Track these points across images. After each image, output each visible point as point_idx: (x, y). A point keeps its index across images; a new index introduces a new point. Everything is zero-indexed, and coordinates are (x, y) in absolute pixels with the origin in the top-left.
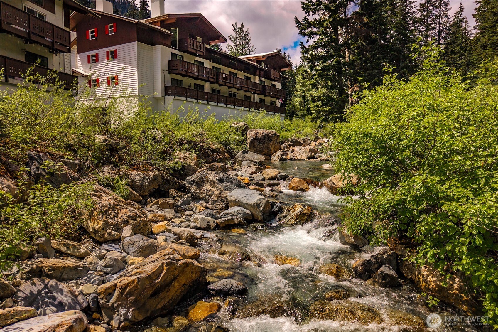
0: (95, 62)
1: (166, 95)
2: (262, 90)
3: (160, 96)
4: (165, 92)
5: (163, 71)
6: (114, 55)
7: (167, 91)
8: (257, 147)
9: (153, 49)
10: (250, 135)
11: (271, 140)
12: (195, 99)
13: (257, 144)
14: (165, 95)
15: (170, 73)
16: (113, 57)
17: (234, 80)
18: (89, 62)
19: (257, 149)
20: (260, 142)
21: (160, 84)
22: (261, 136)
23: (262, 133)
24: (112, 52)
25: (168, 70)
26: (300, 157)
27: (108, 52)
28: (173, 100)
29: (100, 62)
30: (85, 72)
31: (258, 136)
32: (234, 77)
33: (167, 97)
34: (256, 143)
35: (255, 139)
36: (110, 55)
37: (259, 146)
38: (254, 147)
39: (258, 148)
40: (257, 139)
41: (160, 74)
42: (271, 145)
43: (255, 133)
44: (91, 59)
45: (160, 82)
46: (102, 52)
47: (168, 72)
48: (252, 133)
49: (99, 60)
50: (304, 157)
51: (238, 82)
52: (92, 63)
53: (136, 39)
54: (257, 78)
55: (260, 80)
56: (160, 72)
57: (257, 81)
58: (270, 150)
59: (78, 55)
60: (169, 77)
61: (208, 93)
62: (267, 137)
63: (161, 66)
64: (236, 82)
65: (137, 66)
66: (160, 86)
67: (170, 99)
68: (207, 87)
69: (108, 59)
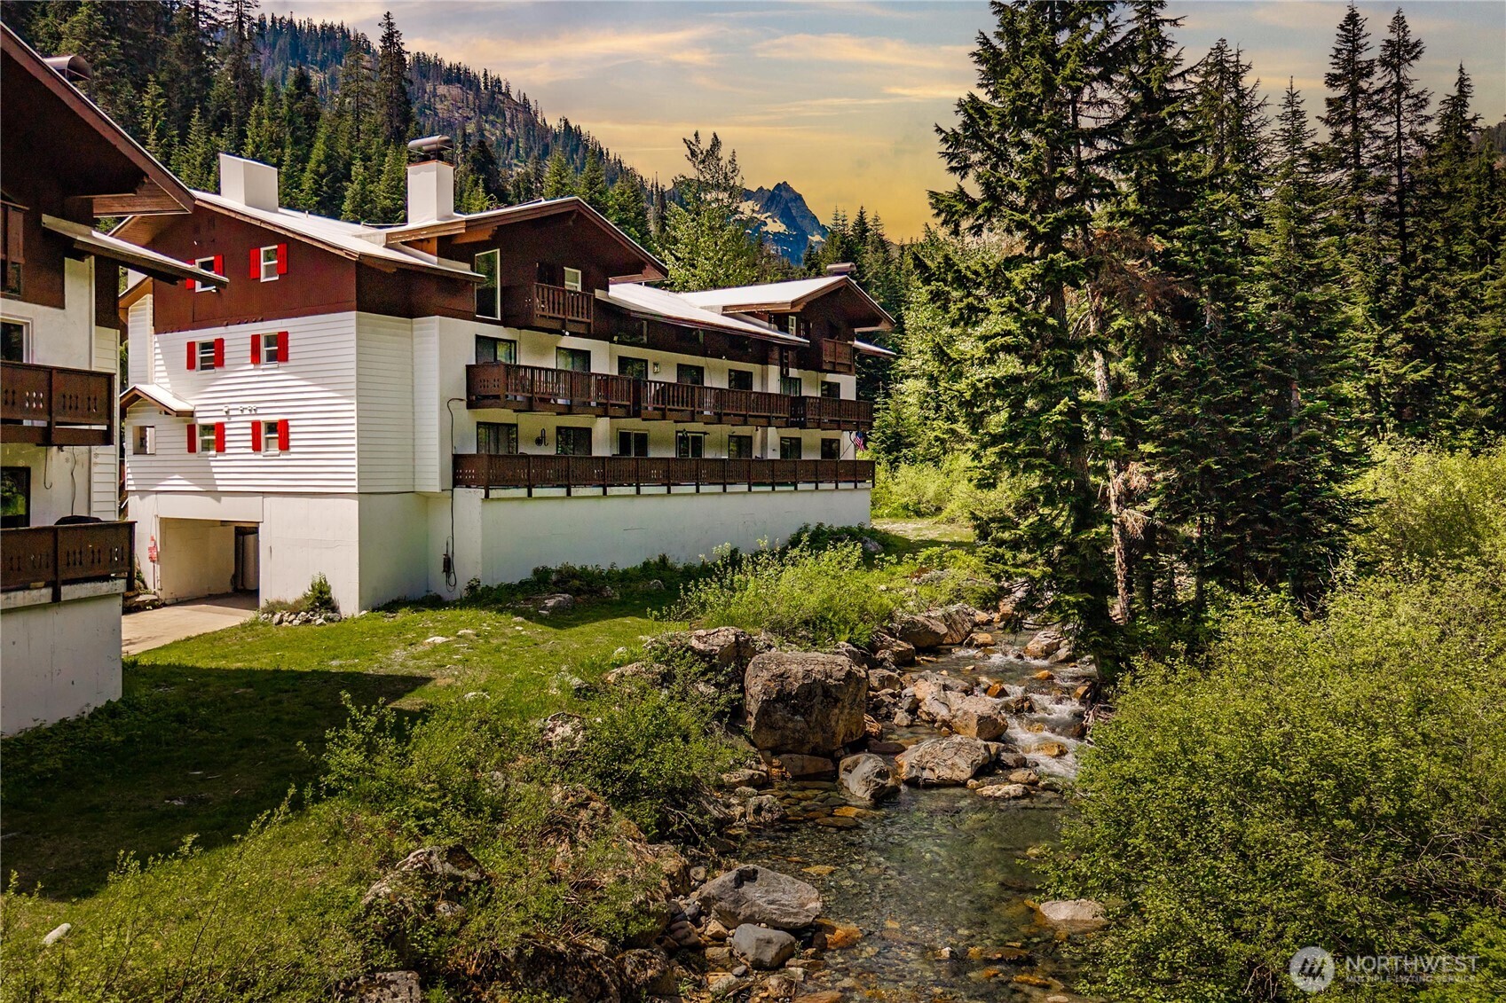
0: (211, 367)
1: (457, 482)
2: (794, 410)
3: (438, 490)
4: (455, 474)
5: (447, 403)
6: (278, 350)
7: (461, 471)
8: (784, 728)
9: (412, 330)
10: (757, 685)
11: (837, 700)
12: (558, 486)
13: (783, 717)
14: (454, 486)
15: (470, 406)
16: (272, 357)
17: (693, 400)
18: (191, 365)
19: (782, 736)
20: (795, 710)
21: (437, 448)
22: (797, 685)
23: (800, 675)
24: (270, 340)
25: (464, 397)
26: (946, 773)
27: (255, 339)
28: (480, 503)
29: (227, 368)
30: (176, 396)
31: (788, 688)
32: (693, 388)
33: (459, 491)
34: (780, 714)
35: (776, 700)
36: (264, 350)
37: (790, 725)
38: (771, 727)
39: (788, 733)
40: (783, 697)
41: (436, 415)
42: (833, 719)
43: (775, 677)
44: (198, 355)
45: (437, 442)
46: (237, 338)
47: (464, 403)
48: (765, 675)
49: (226, 362)
50: (963, 771)
51: (709, 400)
52: (203, 368)
53: (355, 303)
54: (774, 371)
55: (784, 378)
56: (436, 408)
57: (774, 387)
58: (834, 733)
59: (156, 338)
60: (467, 419)
61: (604, 458)
62: (819, 691)
63: (441, 389)
64: (701, 404)
65: (354, 393)
66: (437, 455)
67: (470, 498)
68: (603, 432)
69: (256, 358)
